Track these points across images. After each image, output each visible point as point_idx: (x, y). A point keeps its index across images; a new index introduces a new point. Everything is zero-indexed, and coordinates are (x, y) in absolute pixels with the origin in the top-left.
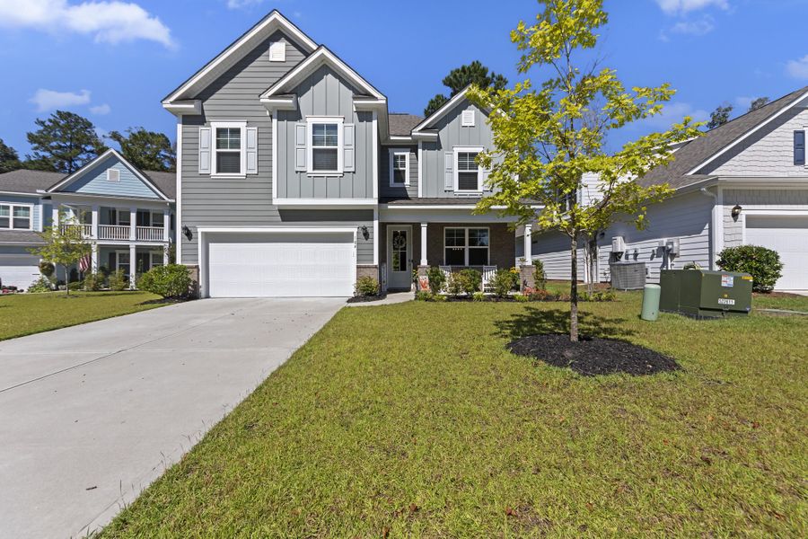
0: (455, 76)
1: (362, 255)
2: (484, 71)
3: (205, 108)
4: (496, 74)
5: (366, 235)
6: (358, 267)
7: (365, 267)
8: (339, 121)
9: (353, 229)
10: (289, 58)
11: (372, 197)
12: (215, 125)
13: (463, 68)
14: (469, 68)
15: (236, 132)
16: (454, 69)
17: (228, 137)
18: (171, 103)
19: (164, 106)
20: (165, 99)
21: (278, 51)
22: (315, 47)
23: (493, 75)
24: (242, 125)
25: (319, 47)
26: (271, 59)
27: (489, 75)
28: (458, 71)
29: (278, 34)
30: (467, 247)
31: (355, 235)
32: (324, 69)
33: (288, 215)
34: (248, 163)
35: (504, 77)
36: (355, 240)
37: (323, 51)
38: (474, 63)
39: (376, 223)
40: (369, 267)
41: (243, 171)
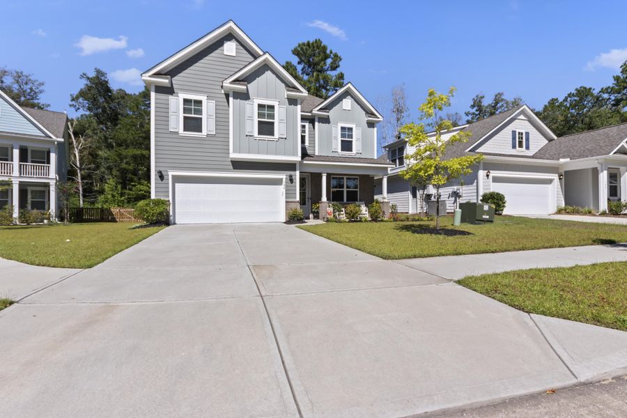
0: (302, 49)
1: (289, 193)
2: (325, 48)
3: (174, 82)
4: (334, 52)
5: (291, 180)
6: (287, 202)
7: (291, 202)
8: (275, 104)
9: (283, 176)
10: (239, 55)
11: (297, 155)
12: (183, 96)
13: (308, 43)
14: (313, 44)
15: (199, 103)
16: (301, 43)
17: (192, 106)
18: (150, 76)
19: (143, 78)
20: (144, 73)
21: (230, 48)
22: (261, 53)
23: (331, 52)
24: (203, 98)
25: (264, 53)
26: (225, 53)
27: (328, 52)
28: (304, 44)
29: (230, 36)
30: (345, 190)
31: (284, 180)
32: (265, 67)
33: (238, 165)
34: (208, 126)
35: (339, 55)
36: (284, 183)
37: (267, 56)
38: (316, 40)
39: (298, 173)
40: (294, 202)
41: (205, 132)
